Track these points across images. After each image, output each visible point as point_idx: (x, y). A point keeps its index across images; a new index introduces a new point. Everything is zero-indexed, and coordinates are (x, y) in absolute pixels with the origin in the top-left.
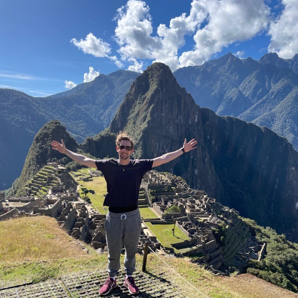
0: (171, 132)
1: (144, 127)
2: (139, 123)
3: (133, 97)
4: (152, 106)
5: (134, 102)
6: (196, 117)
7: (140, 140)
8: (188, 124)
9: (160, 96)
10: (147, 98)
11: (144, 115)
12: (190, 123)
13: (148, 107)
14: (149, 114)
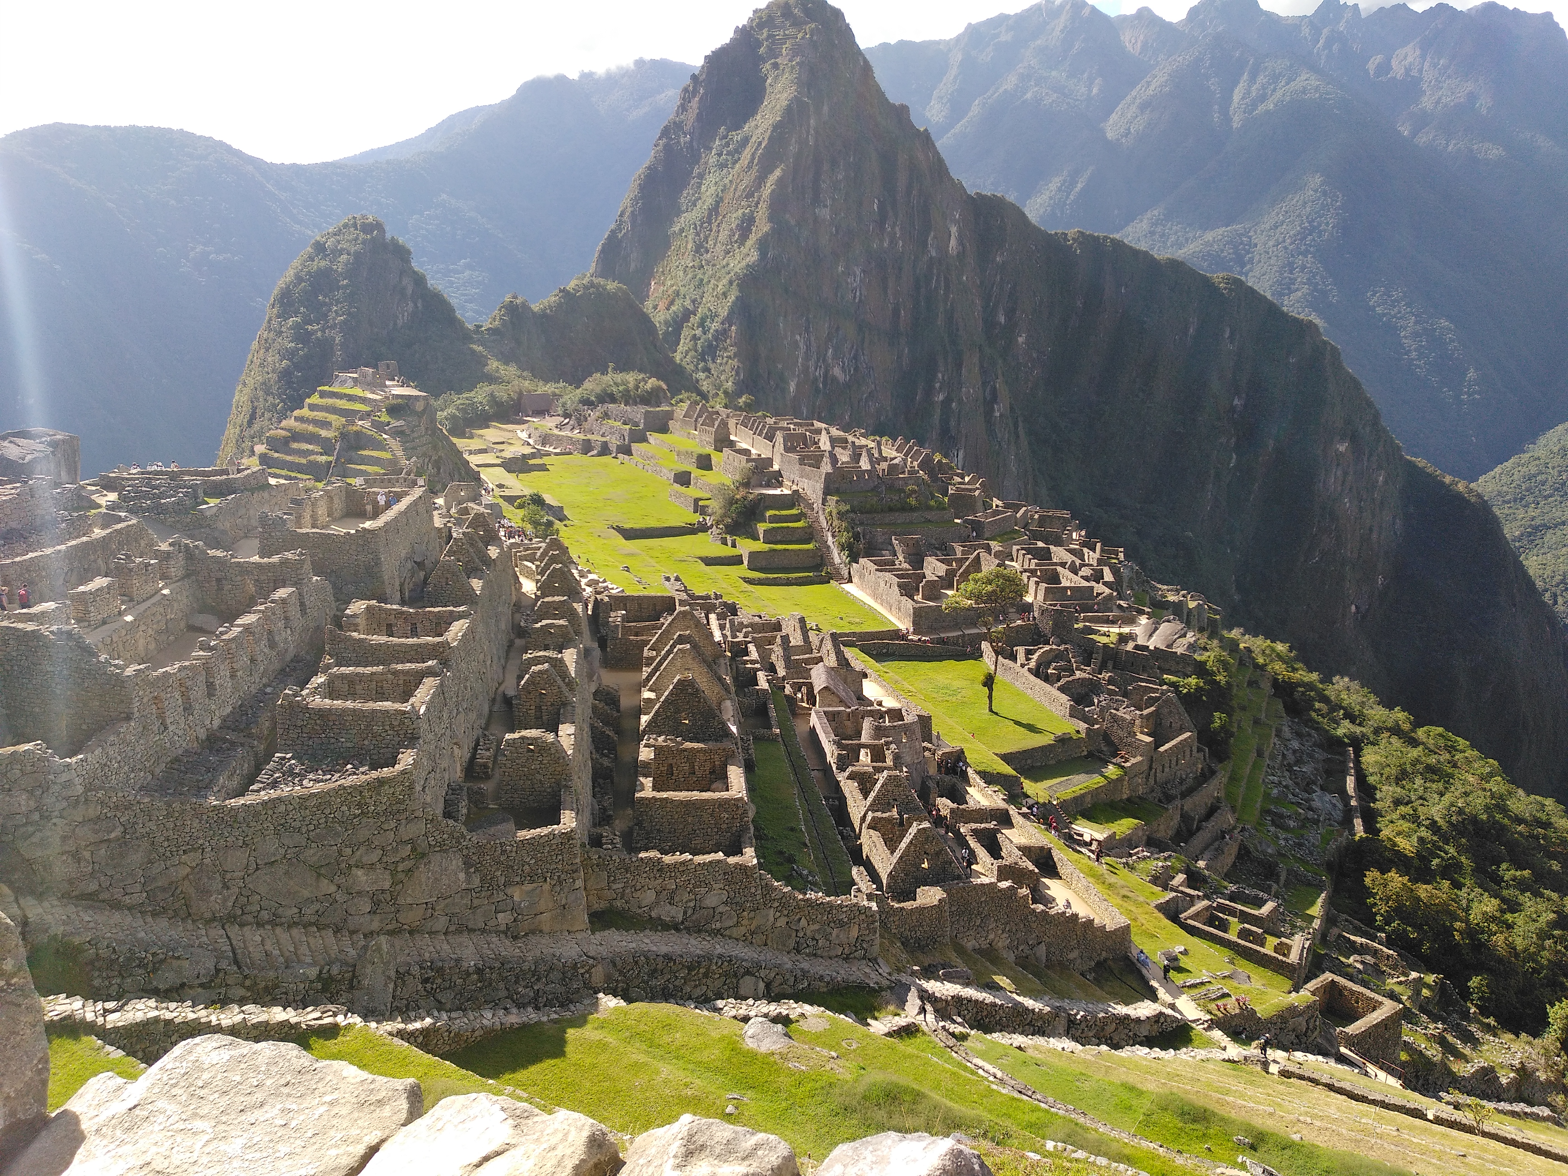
0: (854, 290)
1: (744, 263)
2: (719, 249)
3: (692, 138)
4: (778, 173)
5: (695, 159)
6: (954, 230)
7: (729, 320)
8: (925, 259)
9: (808, 133)
10: (753, 139)
11: (740, 212)
12: (934, 254)
13: (761, 180)
14: (763, 206)
